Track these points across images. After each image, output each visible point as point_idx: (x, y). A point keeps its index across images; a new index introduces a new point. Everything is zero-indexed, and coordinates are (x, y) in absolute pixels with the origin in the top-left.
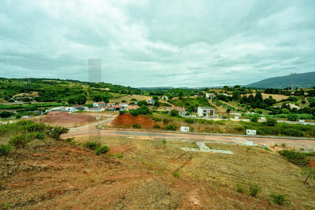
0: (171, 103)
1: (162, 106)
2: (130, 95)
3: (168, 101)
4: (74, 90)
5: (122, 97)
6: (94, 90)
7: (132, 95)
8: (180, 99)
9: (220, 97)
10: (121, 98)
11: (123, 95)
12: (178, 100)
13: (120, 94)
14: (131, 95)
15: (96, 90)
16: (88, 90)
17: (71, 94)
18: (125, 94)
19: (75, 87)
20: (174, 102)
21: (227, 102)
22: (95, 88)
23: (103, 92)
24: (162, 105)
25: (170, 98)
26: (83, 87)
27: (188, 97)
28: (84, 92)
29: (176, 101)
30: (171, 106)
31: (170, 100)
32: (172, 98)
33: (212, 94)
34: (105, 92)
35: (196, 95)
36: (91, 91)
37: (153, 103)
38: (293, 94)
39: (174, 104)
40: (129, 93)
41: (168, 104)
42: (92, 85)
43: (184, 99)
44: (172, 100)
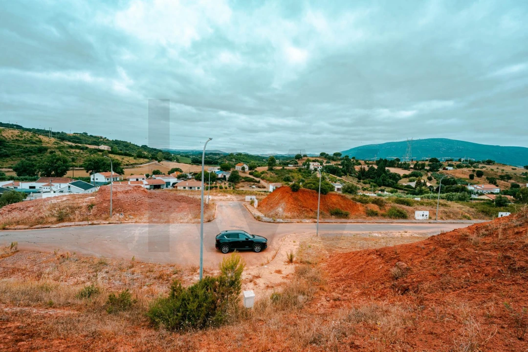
0: (257, 176)
1: (243, 181)
2: (157, 162)
3: (250, 174)
4: (18, 146)
5: (141, 164)
6: (71, 147)
7: (161, 162)
8: (271, 169)
9: (329, 169)
10: (140, 167)
11: (142, 160)
12: (268, 172)
13: (135, 159)
14: (159, 161)
15: (77, 147)
16: (57, 146)
17: (13, 154)
18: (147, 160)
19: (22, 137)
20: (262, 175)
21: (340, 176)
22: (74, 144)
23: (95, 152)
24: (243, 180)
25: (250, 168)
26: (43, 140)
27: (283, 168)
28: (49, 150)
29: (266, 174)
30: (259, 182)
31: (254, 171)
32: (256, 169)
33: (316, 164)
34: (101, 153)
35: (291, 164)
36: (64, 150)
37: (225, 176)
38: (412, 168)
39: (263, 179)
40: (154, 158)
41: (254, 179)
42: (62, 137)
43: (277, 170)
44: (256, 171)
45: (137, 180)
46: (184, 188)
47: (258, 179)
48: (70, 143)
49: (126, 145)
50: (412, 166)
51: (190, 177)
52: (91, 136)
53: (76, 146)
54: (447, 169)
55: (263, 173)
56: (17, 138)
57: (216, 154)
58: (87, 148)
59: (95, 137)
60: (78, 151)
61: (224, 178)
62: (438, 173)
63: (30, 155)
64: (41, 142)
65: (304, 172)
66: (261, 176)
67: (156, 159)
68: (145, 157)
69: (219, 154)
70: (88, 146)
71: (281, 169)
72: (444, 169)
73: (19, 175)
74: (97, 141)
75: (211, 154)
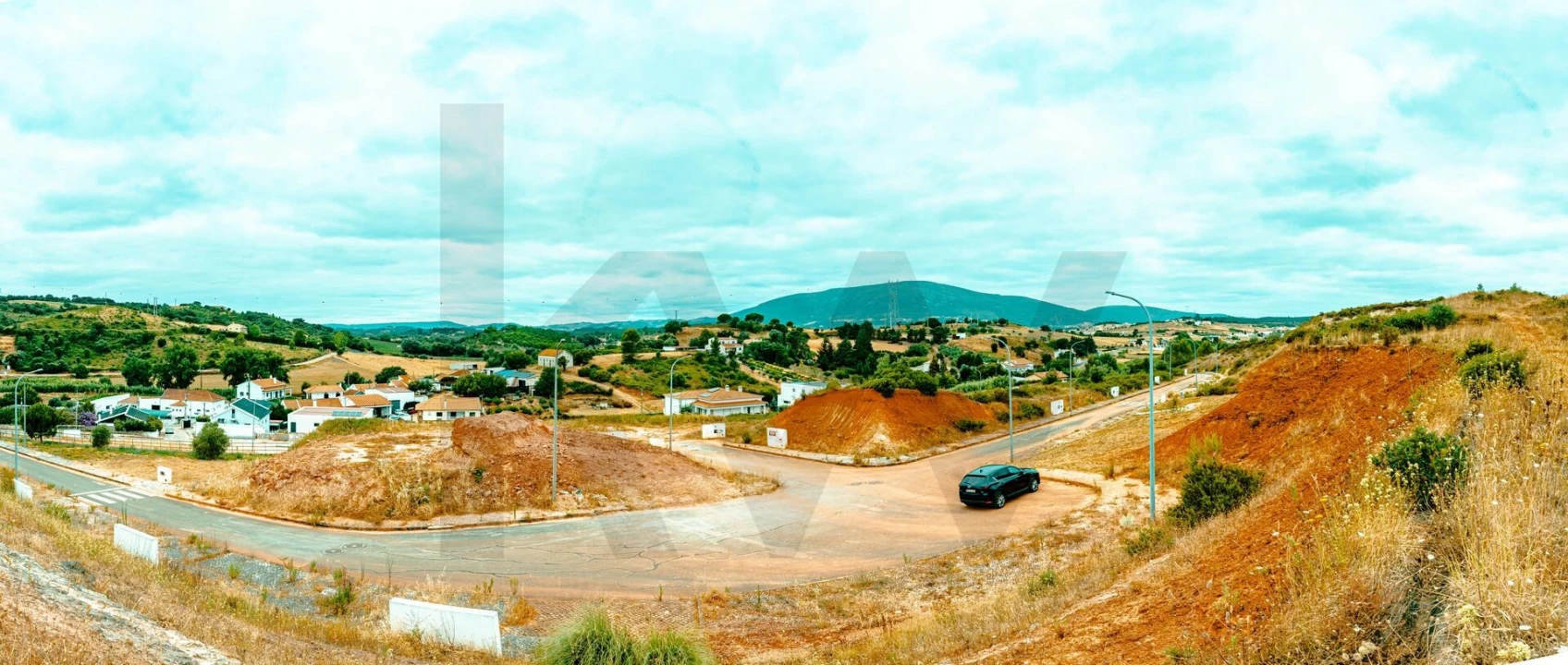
0: (601, 379)
1: (570, 393)
2: (334, 354)
3: (581, 374)
4: (119, 333)
5: (306, 360)
6: (185, 330)
7: (344, 355)
8: (629, 360)
9: (759, 350)
10: (305, 367)
11: (305, 352)
12: (626, 367)
13: (292, 348)
14: (340, 353)
15: (194, 330)
16: (165, 330)
17: (113, 347)
18: (313, 351)
19: (121, 318)
20: (614, 376)
21: (787, 366)
22: (188, 325)
23: (222, 339)
24: (570, 390)
25: (578, 361)
26: (147, 321)
27: (658, 355)
28: (156, 339)
29: (622, 373)
30: (610, 393)
31: (588, 366)
32: (592, 362)
33: (729, 341)
34: (232, 340)
35: (667, 345)
36: (177, 336)
37: (522, 383)
38: (904, 339)
39: (617, 384)
40: (329, 346)
41: (595, 386)
42: (169, 314)
43: (644, 361)
44: (593, 366)
45: (326, 396)
46: (439, 414)
47: (606, 387)
48: (183, 324)
49: (268, 321)
50: (905, 336)
51: (438, 387)
52: (207, 307)
53: (193, 328)
54: (958, 338)
55: (613, 370)
56: (117, 320)
58: (209, 330)
59: (213, 309)
60: (195, 336)
61: (522, 388)
62: (947, 344)
63: (133, 348)
64: (144, 324)
65: (711, 362)
66: (610, 377)
67: (333, 349)
68: (311, 345)
70: (209, 326)
71: (654, 358)
72: (955, 337)
73: (129, 384)
74: (220, 316)
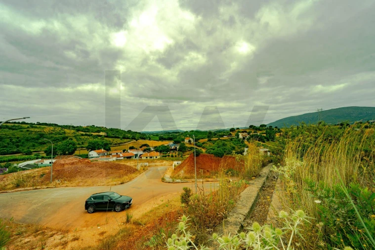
0: (199, 146)
2: (135, 141)
3: (195, 145)
4: (52, 137)
5: (125, 143)
6: (82, 135)
11: (125, 140)
13: (121, 139)
14: (137, 140)
15: (86, 135)
16: (74, 135)
18: (128, 140)
19: (54, 131)
20: (203, 145)
22: (84, 133)
23: (97, 137)
24: (189, 149)
27: (219, 138)
28: (69, 138)
29: (206, 144)
31: (197, 143)
33: (245, 134)
34: (100, 138)
35: (226, 135)
36: (78, 137)
37: (176, 147)
39: (204, 147)
40: (134, 138)
42: (78, 129)
43: (214, 140)
44: (199, 142)
45: (117, 154)
46: (147, 158)
47: (200, 148)
48: (82, 133)
49: (117, 131)
51: (152, 150)
52: (97, 127)
57: (176, 133)
58: (92, 135)
59: (99, 128)
60: (86, 137)
61: (175, 149)
63: (57, 142)
64: (65, 133)
65: (235, 141)
68: (128, 138)
69: (179, 132)
70: (93, 134)
71: (217, 140)
74: (99, 129)
75: (173, 132)
